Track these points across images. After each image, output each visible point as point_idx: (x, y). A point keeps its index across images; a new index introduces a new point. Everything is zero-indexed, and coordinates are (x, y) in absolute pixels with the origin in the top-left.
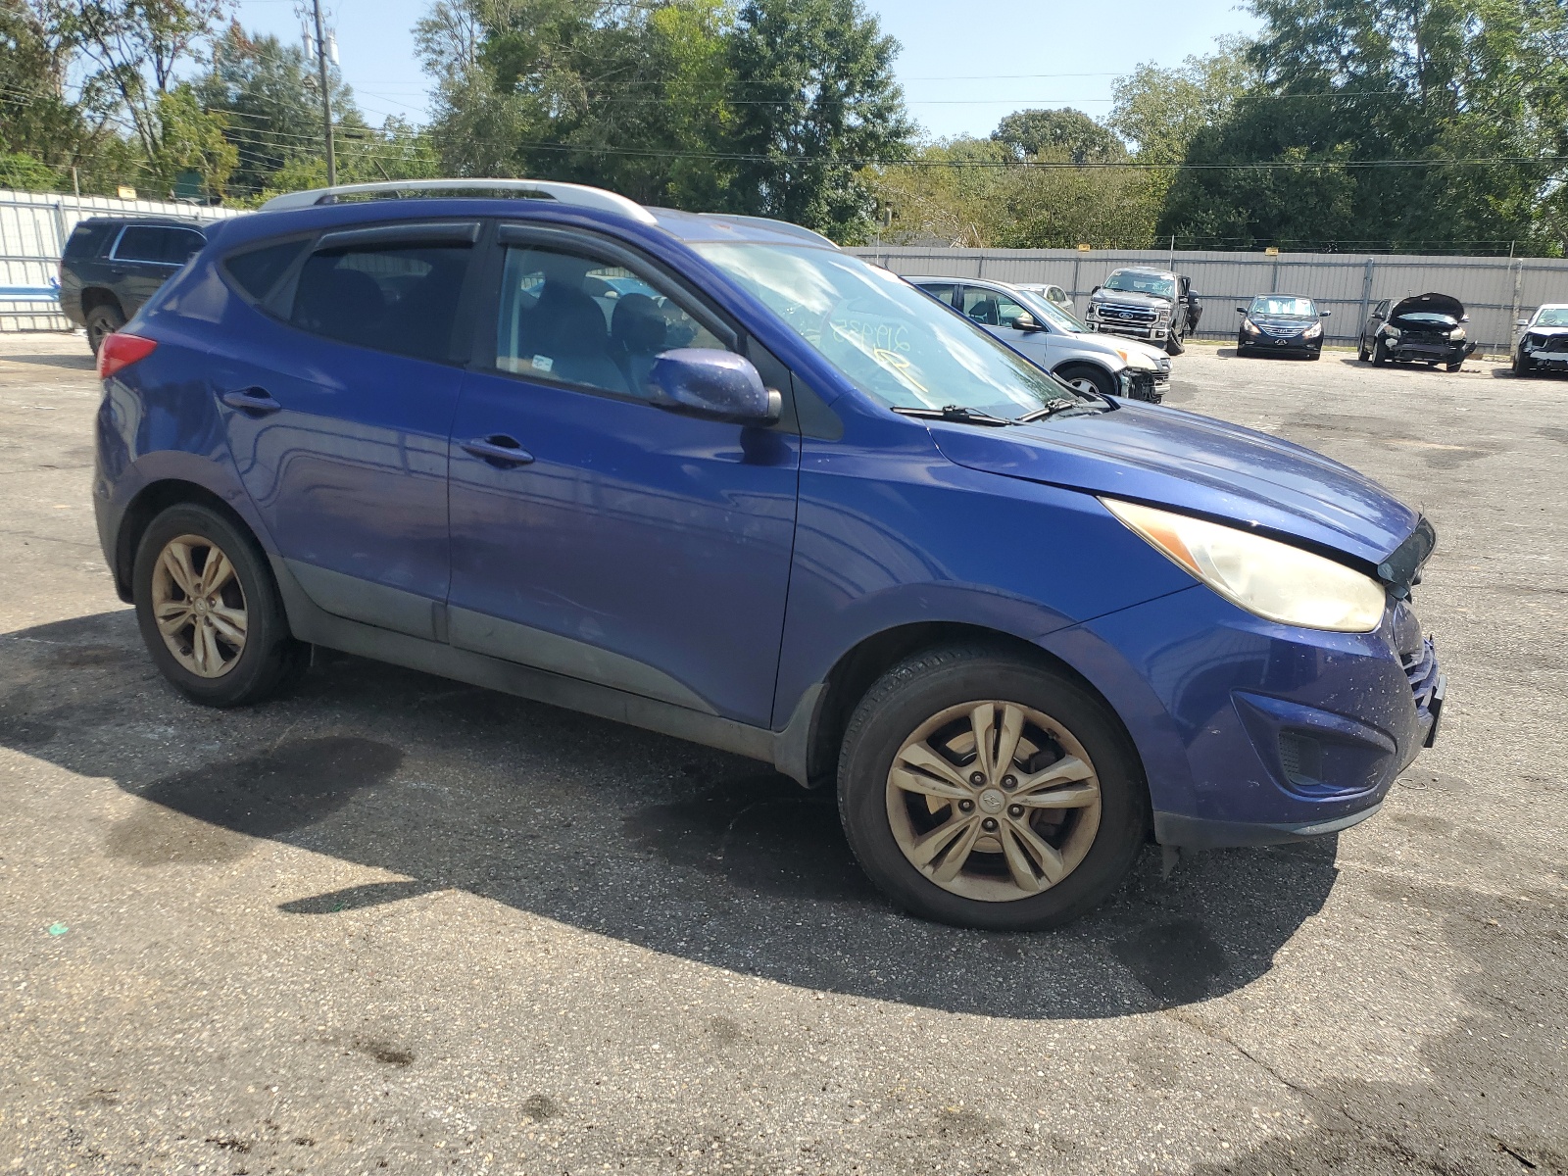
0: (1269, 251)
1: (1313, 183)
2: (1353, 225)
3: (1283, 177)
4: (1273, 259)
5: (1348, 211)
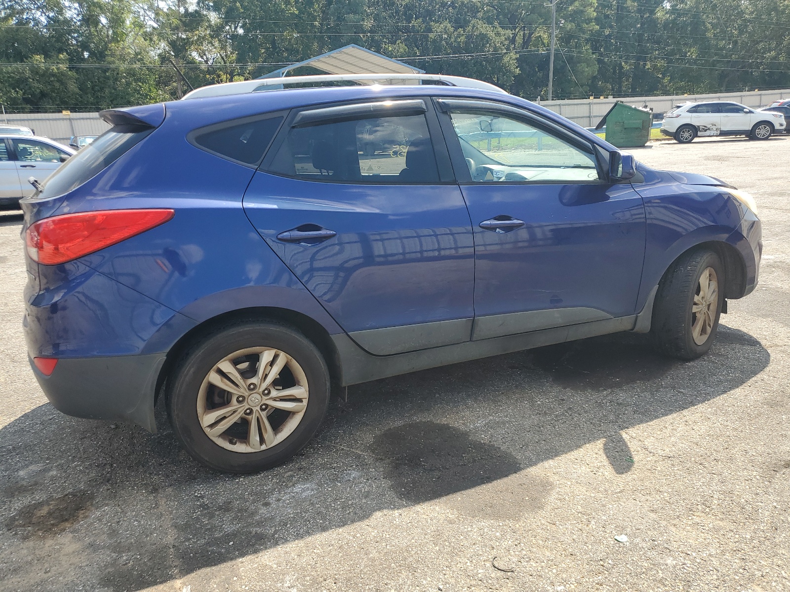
0: (64, 112)
1: (53, 75)
2: (81, 98)
3: (35, 71)
4: (68, 117)
5: (77, 90)
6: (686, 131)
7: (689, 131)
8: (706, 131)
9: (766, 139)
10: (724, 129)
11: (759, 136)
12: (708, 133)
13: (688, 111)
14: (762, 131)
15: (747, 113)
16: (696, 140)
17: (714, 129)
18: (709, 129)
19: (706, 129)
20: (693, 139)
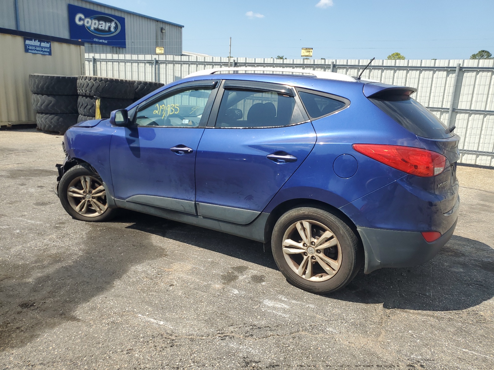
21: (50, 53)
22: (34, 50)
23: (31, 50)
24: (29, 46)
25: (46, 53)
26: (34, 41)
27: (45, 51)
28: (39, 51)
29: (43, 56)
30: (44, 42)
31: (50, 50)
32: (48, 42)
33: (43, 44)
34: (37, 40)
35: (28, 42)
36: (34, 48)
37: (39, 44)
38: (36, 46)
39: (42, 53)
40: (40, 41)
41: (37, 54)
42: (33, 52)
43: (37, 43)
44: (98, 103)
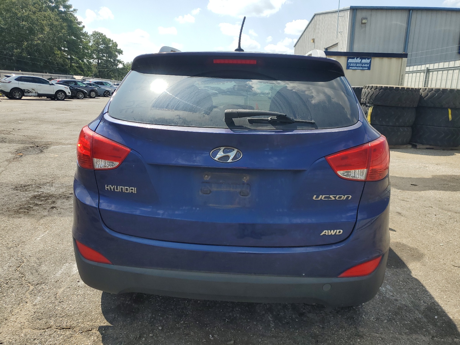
6: (16, 92)
7: (18, 92)
8: (29, 93)
9: (63, 100)
10: (40, 92)
11: (59, 98)
12: (30, 94)
13: (15, 80)
14: (61, 95)
15: (50, 84)
16: (23, 98)
17: (34, 92)
18: (31, 92)
19: (29, 92)
20: (22, 97)
21: (369, 68)
22: (354, 67)
23: (352, 67)
24: (350, 64)
25: (365, 68)
26: (356, 59)
27: (364, 67)
28: (359, 67)
29: (362, 70)
30: (365, 59)
31: (370, 65)
32: (368, 59)
33: (364, 61)
34: (359, 58)
35: (350, 60)
36: (355, 65)
37: (360, 61)
38: (356, 63)
39: (361, 68)
40: (362, 59)
41: (357, 70)
42: (354, 68)
43: (359, 60)
44: (370, 110)
